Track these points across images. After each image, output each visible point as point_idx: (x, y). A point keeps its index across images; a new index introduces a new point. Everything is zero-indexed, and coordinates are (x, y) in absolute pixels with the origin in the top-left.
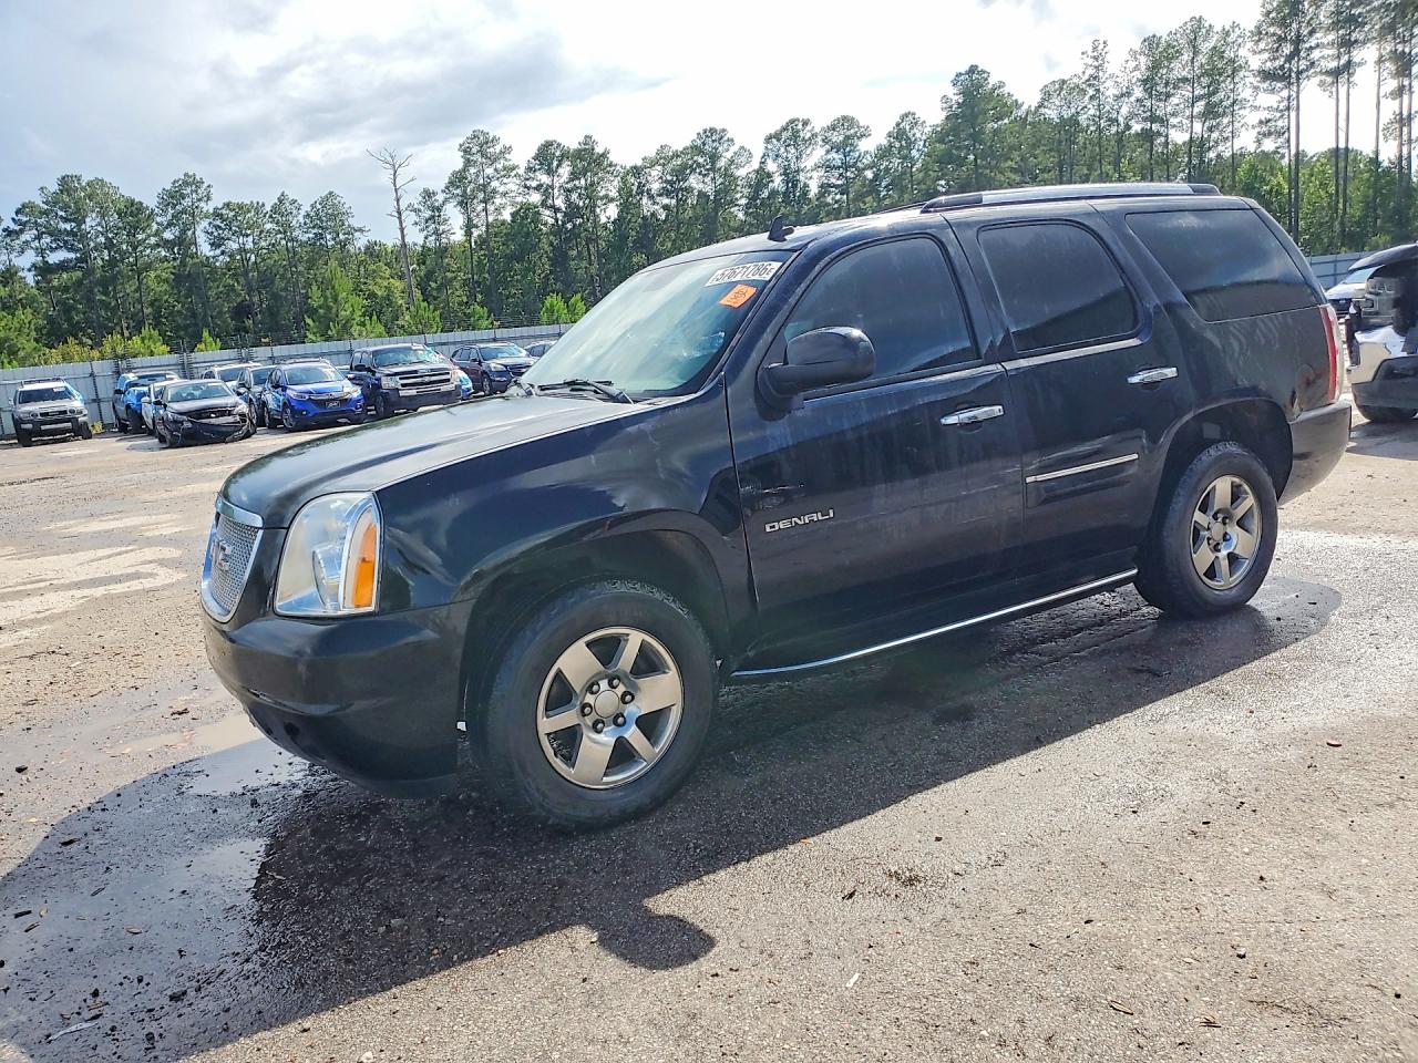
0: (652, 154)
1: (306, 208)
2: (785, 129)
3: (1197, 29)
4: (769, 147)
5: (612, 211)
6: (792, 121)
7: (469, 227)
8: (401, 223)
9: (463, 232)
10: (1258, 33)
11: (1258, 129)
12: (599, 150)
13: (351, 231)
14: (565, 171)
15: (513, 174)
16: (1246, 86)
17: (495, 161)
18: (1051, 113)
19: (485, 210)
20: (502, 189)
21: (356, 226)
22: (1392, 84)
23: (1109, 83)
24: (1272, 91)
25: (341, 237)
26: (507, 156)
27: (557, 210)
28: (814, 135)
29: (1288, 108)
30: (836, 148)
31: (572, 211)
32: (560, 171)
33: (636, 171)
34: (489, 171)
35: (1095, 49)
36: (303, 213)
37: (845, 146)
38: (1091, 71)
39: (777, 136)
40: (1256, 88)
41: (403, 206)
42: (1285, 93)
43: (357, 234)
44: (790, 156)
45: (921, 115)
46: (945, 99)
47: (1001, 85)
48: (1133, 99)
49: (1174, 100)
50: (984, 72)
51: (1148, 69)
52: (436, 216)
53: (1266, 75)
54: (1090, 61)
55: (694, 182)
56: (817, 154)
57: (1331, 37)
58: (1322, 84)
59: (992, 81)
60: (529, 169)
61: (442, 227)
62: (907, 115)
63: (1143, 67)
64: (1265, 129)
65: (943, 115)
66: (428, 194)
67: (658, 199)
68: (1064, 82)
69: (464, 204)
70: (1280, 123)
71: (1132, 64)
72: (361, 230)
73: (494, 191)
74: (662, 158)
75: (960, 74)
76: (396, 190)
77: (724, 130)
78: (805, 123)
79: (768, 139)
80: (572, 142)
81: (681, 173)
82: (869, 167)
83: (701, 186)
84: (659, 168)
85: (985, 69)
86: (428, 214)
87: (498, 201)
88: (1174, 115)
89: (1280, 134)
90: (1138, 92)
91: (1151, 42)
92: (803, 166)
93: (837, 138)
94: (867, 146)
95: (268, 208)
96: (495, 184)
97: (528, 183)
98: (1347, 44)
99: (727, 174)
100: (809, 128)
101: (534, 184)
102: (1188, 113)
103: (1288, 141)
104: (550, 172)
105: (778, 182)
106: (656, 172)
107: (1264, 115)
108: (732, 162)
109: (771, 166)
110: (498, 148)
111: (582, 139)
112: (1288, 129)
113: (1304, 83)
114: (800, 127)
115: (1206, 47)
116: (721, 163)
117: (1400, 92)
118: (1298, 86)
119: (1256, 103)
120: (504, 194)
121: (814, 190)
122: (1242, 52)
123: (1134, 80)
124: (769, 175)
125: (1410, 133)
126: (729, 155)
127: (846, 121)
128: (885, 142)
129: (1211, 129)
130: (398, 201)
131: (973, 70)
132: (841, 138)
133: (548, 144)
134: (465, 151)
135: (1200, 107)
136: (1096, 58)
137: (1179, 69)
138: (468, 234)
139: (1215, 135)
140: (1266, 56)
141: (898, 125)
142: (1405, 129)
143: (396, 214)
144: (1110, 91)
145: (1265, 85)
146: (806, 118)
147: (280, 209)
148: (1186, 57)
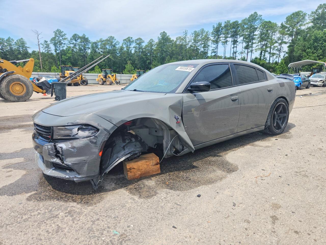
0: (99, 40)
1: (15, 41)
2: (127, 39)
3: (203, 31)
4: (124, 42)
5: (89, 51)
6: (129, 37)
7: (56, 50)
8: (39, 47)
9: (54, 51)
10: (212, 33)
11: (212, 51)
12: (86, 37)
13: (26, 47)
14: (79, 40)
15: (66, 40)
16: (210, 43)
17: (63, 36)
18: (178, 43)
19: (60, 47)
20: (64, 43)
21: (27, 46)
22: (233, 46)
23: (187, 39)
24: (214, 44)
25: (24, 48)
26: (65, 36)
27: (77, 49)
28: (133, 41)
29: (216, 48)
30: (138, 44)
31: (80, 50)
32: (78, 40)
33: (95, 43)
34: (61, 38)
35: (185, 32)
36: (14, 42)
37: (139, 44)
38: (185, 36)
39: (125, 40)
40: (212, 43)
41: (40, 43)
42: (216, 45)
43: (28, 48)
44: (128, 44)
45: (154, 40)
46: (159, 37)
47: (169, 36)
48: (192, 42)
49: (199, 43)
50: (166, 33)
51: (195, 37)
52: (48, 46)
53: (213, 41)
54: (185, 34)
55: (107, 47)
56: (134, 45)
57: (224, 36)
58: (222, 44)
59: (167, 35)
60: (71, 39)
61: (49, 49)
62: (151, 39)
63: (194, 36)
64: (213, 51)
65: (158, 40)
66: (46, 42)
67: (100, 49)
68: (180, 37)
69: (55, 45)
70: (215, 50)
71: (192, 35)
72: (29, 48)
73: (62, 43)
74: (101, 41)
75: (161, 33)
76: (38, 40)
77: (114, 37)
78: (132, 38)
79: (124, 40)
80: (81, 35)
81: (105, 45)
82: (144, 49)
83: (109, 48)
84: (100, 43)
85: (166, 32)
86: (46, 46)
87: (63, 45)
88: (198, 46)
89: (215, 52)
90: (193, 41)
91: (195, 32)
92: (130, 47)
93: (138, 42)
94: (144, 45)
95: (5, 40)
96: (62, 41)
97: (70, 42)
98: (226, 37)
99: (114, 46)
100: (132, 39)
101: (72, 42)
102: (200, 46)
103: (216, 54)
104: (76, 41)
105: (125, 49)
106: (99, 44)
107: (213, 48)
108: (115, 44)
109: (124, 46)
110: (63, 33)
111: (83, 35)
112: (216, 52)
113: (219, 43)
114: (130, 39)
115: (204, 34)
116: (113, 44)
117: (233, 48)
118: (218, 44)
119: (212, 46)
120: (64, 44)
121: (133, 52)
122: (209, 36)
123: (192, 39)
124: (123, 48)
125: (236, 55)
126: (115, 42)
127: (140, 39)
128: (147, 44)
129: (205, 50)
130: (39, 42)
131: (164, 32)
132: (139, 42)
133: (75, 35)
134: (55, 33)
135: (203, 45)
136: (186, 33)
137: (199, 38)
138: (56, 52)
139: (205, 51)
140: (213, 37)
141: (149, 41)
142: (235, 54)
143: (38, 45)
144: (188, 40)
145: (213, 43)
146: (132, 37)
147: (9, 40)
148: (201, 36)
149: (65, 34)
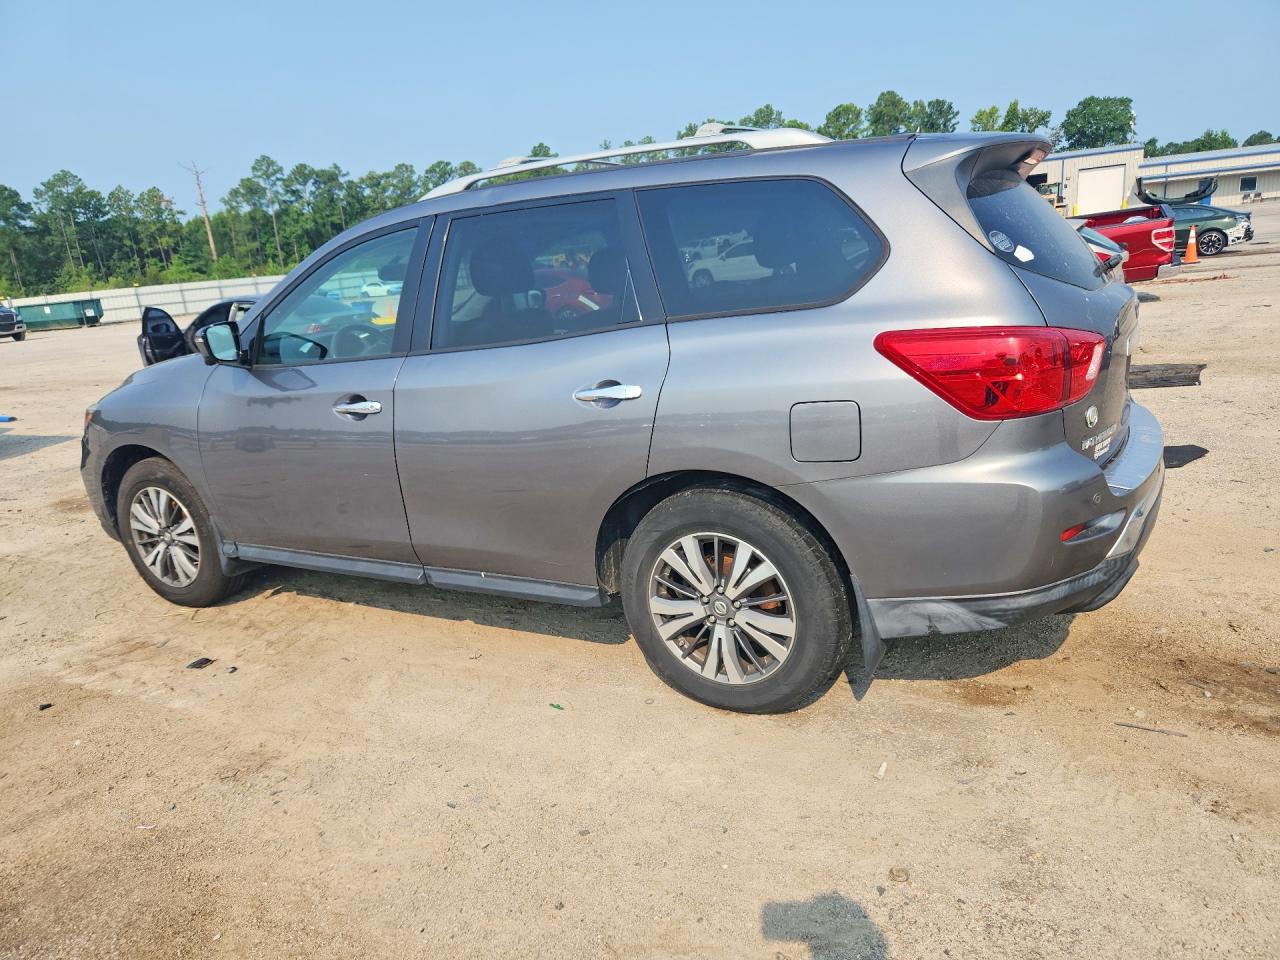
149: (280, 170)
